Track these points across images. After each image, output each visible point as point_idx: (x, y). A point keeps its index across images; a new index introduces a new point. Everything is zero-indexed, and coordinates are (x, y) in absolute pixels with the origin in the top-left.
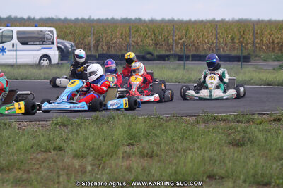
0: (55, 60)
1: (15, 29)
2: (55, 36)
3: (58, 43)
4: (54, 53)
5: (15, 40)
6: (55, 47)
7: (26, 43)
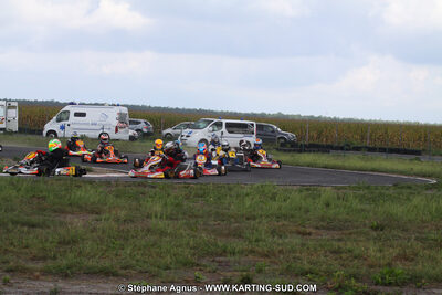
1: (224, 121)
2: (255, 127)
4: (253, 140)
5: (224, 129)
6: (254, 135)
7: (232, 132)
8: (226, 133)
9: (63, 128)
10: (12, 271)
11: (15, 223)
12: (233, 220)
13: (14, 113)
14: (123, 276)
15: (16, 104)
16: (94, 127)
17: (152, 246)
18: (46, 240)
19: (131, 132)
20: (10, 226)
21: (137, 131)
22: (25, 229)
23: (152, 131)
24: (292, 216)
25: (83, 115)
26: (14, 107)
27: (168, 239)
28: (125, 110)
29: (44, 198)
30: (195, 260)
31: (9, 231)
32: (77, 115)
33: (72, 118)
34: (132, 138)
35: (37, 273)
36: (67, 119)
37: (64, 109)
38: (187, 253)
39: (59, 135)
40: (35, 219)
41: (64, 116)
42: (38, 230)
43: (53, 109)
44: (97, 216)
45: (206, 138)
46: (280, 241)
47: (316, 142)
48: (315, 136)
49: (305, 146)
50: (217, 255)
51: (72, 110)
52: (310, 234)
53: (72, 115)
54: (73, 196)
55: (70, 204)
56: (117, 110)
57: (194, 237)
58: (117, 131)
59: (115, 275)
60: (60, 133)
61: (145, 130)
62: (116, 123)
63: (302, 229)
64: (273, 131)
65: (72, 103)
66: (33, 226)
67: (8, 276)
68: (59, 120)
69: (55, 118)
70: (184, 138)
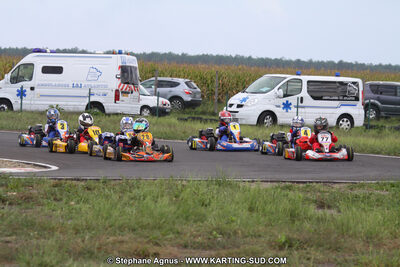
0: (359, 121)
1: (305, 78)
2: (361, 89)
3: (365, 98)
5: (304, 93)
6: (359, 104)
7: (320, 98)
8: (308, 100)
9: (21, 93)
16: (77, 92)
25: (58, 70)
28: (133, 62)
32: (47, 70)
33: (38, 77)
36: (31, 79)
37: (26, 60)
41: (25, 73)
45: (272, 108)
51: (41, 62)
53: (38, 70)
56: (116, 62)
58: (117, 98)
62: (115, 84)
68: (15, 80)
69: (8, 76)
70: (234, 108)
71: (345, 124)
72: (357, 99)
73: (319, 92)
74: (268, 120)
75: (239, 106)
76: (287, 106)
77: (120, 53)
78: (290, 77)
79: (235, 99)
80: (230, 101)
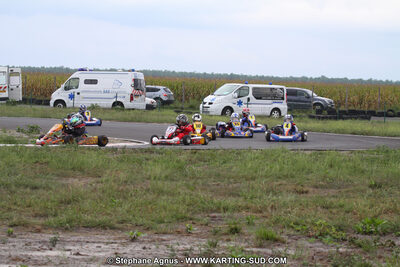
1: (251, 86)
2: (285, 92)
5: (250, 95)
6: (284, 101)
7: (260, 98)
8: (253, 100)
9: (72, 97)
10: (15, 225)
11: (18, 185)
12: (232, 180)
13: (17, 81)
14: (119, 229)
15: (19, 71)
16: (106, 95)
17: (150, 203)
18: (48, 200)
19: (149, 101)
20: (14, 188)
21: (156, 99)
22: (28, 190)
23: (173, 99)
24: (293, 177)
25: (94, 82)
26: (17, 74)
27: (165, 197)
28: (141, 77)
29: (47, 163)
30: (188, 215)
31: (12, 193)
32: (87, 82)
33: (82, 86)
34: (149, 107)
35: (39, 227)
36: (77, 87)
37: (73, 76)
38: (182, 209)
39: (68, 105)
40: (37, 182)
41: (73, 84)
42: (40, 191)
43: (61, 76)
44: (100, 179)
45: (231, 105)
46: (275, 198)
47: (357, 108)
48: (356, 101)
49: (344, 112)
50: (212, 211)
51: (83, 77)
52: (307, 192)
53: (82, 82)
54: (75, 161)
55: (73, 169)
56: (131, 76)
57: (191, 195)
58: (132, 99)
59: (112, 228)
60: (69, 103)
61: (165, 99)
62: (130, 90)
63: (299, 188)
64: (308, 97)
65: (82, 70)
66: (36, 188)
67: (11, 229)
68: (66, 89)
69: (63, 86)
70: (206, 105)
71: (276, 114)
72: (283, 99)
73: (259, 95)
74: (228, 112)
75: (210, 104)
76: (240, 103)
77: (133, 70)
78: (242, 85)
79: (207, 99)
80: (205, 100)
